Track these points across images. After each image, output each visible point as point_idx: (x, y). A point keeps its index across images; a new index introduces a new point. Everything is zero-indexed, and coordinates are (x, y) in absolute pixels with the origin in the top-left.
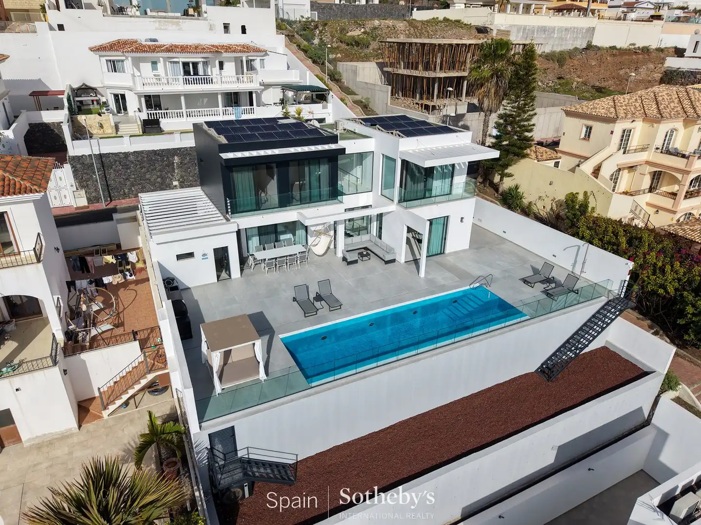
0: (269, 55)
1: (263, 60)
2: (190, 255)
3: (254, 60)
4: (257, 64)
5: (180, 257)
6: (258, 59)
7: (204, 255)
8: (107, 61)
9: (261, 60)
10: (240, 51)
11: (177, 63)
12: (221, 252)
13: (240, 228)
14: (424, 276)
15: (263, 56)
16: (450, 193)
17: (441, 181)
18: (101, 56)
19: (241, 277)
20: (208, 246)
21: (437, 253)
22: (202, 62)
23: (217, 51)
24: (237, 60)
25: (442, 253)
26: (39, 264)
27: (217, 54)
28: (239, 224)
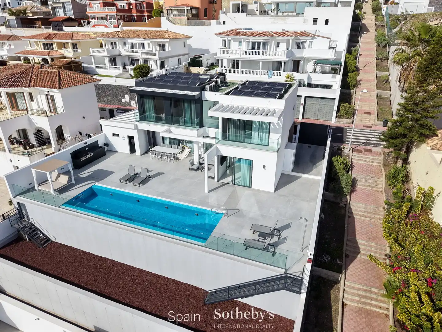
0: (316, 39)
1: (312, 42)
2: (118, 135)
3: (305, 42)
4: (306, 45)
5: (114, 135)
6: (308, 41)
7: (124, 137)
8: (223, 40)
9: (310, 42)
10: (288, 36)
11: (249, 42)
12: (131, 138)
13: (139, 128)
14: (207, 192)
15: (312, 39)
16: (267, 145)
17: (260, 133)
18: (220, 38)
19: (141, 155)
20: (125, 133)
21: (246, 185)
22: (263, 42)
23: (273, 36)
24: (288, 41)
25: (250, 186)
26: (47, 118)
27: (273, 37)
28: (138, 126)
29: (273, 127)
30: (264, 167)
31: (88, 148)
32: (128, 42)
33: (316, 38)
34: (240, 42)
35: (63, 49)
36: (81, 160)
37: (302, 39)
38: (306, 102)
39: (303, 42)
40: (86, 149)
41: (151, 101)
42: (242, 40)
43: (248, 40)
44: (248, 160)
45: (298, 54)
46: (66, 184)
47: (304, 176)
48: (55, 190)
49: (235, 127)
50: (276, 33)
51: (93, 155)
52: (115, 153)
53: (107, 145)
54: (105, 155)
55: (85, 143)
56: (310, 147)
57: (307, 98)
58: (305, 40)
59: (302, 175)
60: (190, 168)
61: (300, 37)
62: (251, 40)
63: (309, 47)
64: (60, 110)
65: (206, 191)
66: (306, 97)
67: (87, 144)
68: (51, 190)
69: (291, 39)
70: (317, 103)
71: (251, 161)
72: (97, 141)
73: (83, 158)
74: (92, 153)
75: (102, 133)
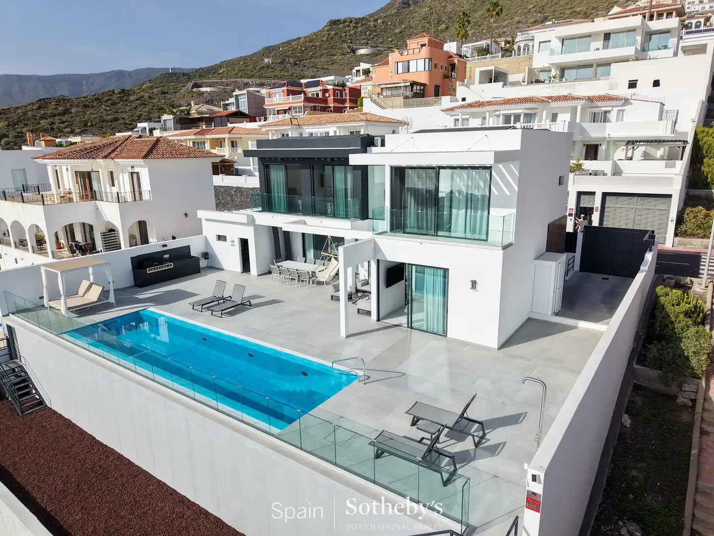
0: (632, 104)
1: (623, 111)
2: (224, 238)
3: (609, 112)
4: (613, 116)
5: (220, 238)
6: (615, 110)
7: (233, 242)
8: (456, 120)
9: (620, 111)
10: (574, 99)
11: (498, 116)
12: (244, 243)
13: (256, 223)
14: (345, 336)
15: (624, 105)
16: (485, 239)
17: (469, 211)
18: (451, 116)
19: (258, 276)
20: (235, 234)
21: (435, 331)
22: (525, 115)
23: (543, 101)
24: (574, 111)
25: (445, 334)
26: (118, 204)
27: (544, 104)
28: (255, 218)
29: (496, 193)
30: (474, 284)
31: (168, 256)
32: (305, 131)
33: (632, 102)
34: (484, 118)
35: (217, 148)
36: (148, 272)
37: (604, 107)
38: (606, 205)
39: (606, 112)
40: (165, 256)
41: (281, 173)
42: (487, 113)
43: (498, 113)
44: (439, 271)
45: (595, 132)
46: (96, 302)
47: (583, 325)
48: (69, 308)
49: (417, 202)
50: (551, 98)
51: (172, 267)
52: (217, 270)
53: (206, 255)
54: (200, 272)
55: (163, 246)
56: (608, 279)
57: (608, 198)
58: (610, 109)
59: (578, 324)
60: (332, 296)
61: (599, 104)
62: (502, 112)
63: (617, 120)
64: (146, 196)
65: (343, 334)
66: (605, 195)
67: (165, 249)
68: (61, 306)
69: (579, 105)
70: (631, 206)
71: (446, 271)
72: (189, 246)
73: (152, 270)
74: (172, 264)
75: (202, 234)
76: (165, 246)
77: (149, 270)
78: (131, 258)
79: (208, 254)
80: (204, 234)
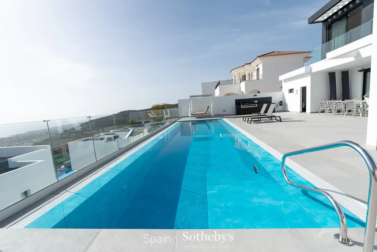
7: (297, 91)
12: (304, 89)
13: (313, 72)
19: (311, 113)
20: (297, 85)
28: (312, 69)
31: (257, 101)
36: (242, 107)
40: (255, 101)
46: (205, 114)
51: (257, 106)
53: (281, 103)
55: (254, 95)
64: (261, 78)
67: (256, 97)
72: (271, 97)
73: (244, 106)
74: (257, 104)
75: (282, 91)
76: (256, 95)
77: (242, 106)
78: (235, 100)
79: (282, 102)
80: (283, 91)
